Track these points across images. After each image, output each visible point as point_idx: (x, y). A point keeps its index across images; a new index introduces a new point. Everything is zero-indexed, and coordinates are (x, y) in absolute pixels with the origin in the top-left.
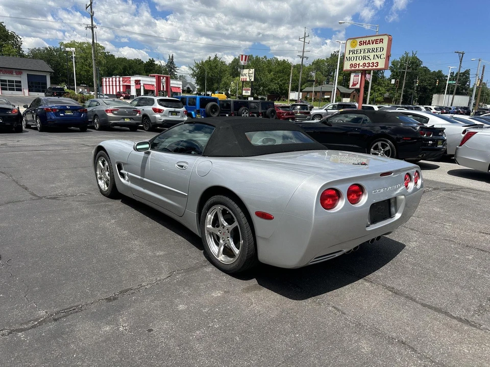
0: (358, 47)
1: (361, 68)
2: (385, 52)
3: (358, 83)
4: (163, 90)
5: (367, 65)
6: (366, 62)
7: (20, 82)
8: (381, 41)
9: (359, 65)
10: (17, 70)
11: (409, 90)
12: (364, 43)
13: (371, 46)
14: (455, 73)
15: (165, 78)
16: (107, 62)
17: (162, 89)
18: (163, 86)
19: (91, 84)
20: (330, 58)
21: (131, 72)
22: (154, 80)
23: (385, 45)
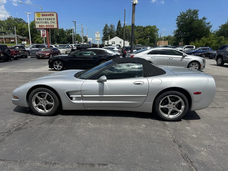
0: (41, 17)
1: (45, 27)
2: (56, 20)
3: (45, 35)
5: (48, 26)
6: (48, 24)
8: (53, 15)
9: (44, 26)
11: (52, 37)
12: (44, 15)
13: (48, 17)
14: (68, 30)
20: (7, 20)
23: (55, 17)
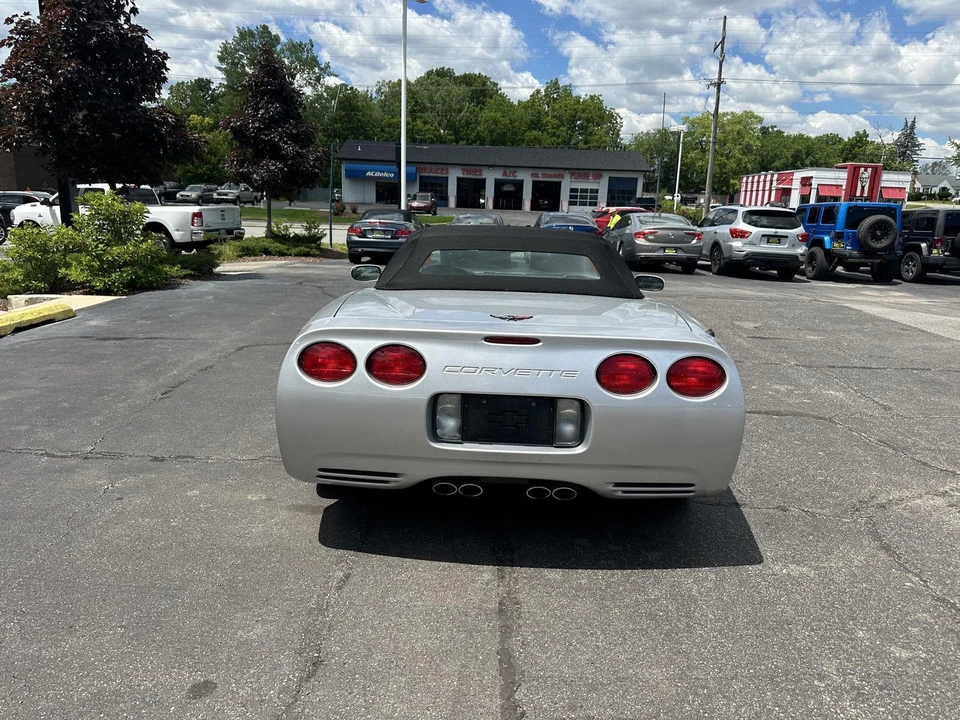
4: (862, 195)
7: (597, 191)
10: (595, 172)
15: (870, 170)
16: (762, 146)
17: (858, 194)
18: (863, 187)
19: (724, 189)
21: (808, 162)
22: (844, 175)
